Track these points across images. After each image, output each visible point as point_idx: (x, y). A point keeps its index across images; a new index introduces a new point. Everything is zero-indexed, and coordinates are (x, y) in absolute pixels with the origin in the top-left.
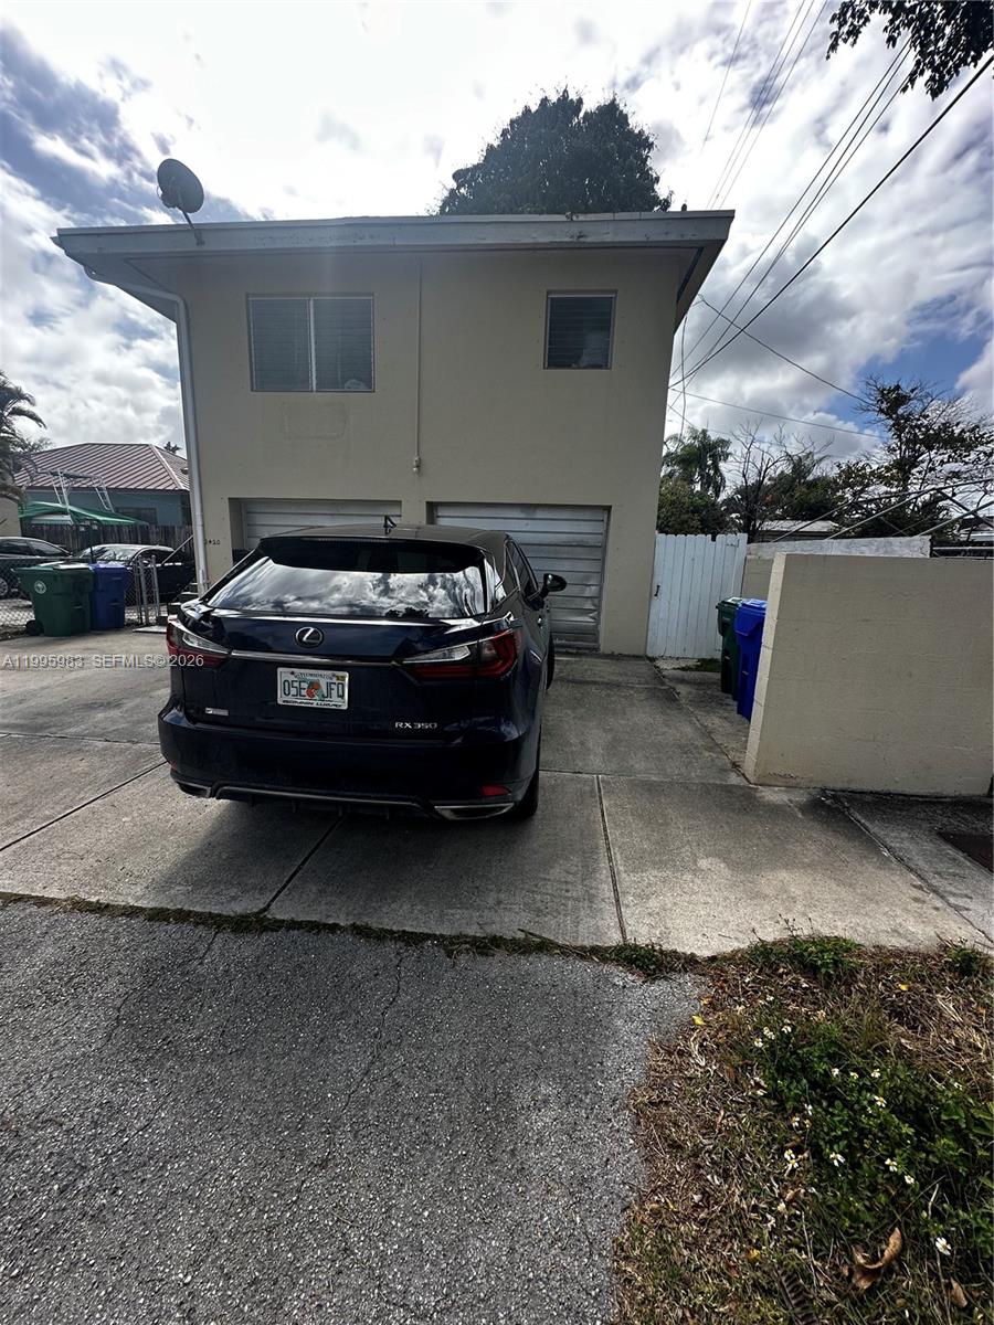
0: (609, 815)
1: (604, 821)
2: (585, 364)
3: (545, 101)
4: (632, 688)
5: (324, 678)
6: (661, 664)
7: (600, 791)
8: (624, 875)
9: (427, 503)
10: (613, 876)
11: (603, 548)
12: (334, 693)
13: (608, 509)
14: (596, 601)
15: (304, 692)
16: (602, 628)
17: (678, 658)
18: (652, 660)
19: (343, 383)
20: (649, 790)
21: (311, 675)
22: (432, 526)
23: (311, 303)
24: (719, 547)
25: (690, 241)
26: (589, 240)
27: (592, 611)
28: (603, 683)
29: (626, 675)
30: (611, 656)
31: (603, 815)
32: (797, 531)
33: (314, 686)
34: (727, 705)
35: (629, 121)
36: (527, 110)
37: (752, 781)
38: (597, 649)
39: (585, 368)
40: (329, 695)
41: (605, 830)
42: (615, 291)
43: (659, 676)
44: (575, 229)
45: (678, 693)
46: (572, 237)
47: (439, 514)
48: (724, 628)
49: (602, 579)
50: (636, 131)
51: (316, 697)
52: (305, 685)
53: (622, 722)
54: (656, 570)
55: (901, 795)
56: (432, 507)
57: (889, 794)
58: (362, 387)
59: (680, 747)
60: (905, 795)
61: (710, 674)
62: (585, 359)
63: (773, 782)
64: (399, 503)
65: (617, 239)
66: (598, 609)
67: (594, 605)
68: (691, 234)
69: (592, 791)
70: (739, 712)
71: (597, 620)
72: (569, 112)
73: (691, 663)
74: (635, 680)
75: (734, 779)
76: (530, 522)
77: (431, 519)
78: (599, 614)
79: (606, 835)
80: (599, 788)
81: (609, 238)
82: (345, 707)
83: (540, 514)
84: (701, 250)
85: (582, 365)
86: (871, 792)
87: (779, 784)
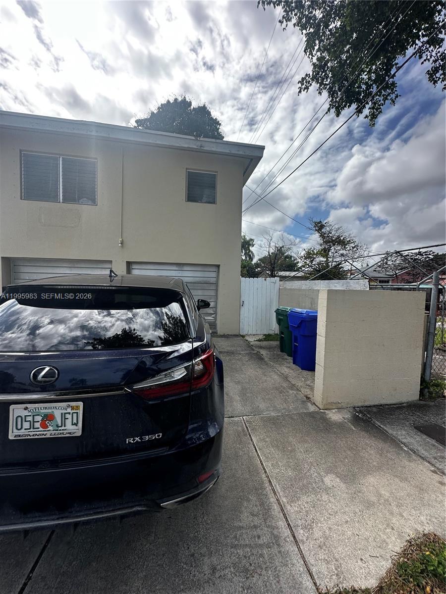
0: (260, 449)
1: (258, 455)
2: (205, 201)
3: (176, 100)
4: (240, 354)
5: (58, 410)
6: (247, 338)
7: (248, 430)
8: (289, 507)
9: (127, 262)
10: (282, 510)
11: (216, 284)
12: (69, 422)
13: (218, 266)
14: (214, 309)
15: (37, 425)
16: (218, 322)
17: (254, 335)
18: (243, 336)
19: (78, 200)
20: (274, 424)
21: (46, 408)
22: (129, 275)
23: (61, 159)
24: (268, 283)
25: (248, 155)
26: (205, 148)
27: (212, 314)
28: (225, 352)
29: (234, 346)
30: (224, 336)
31: (256, 451)
32: (294, 276)
33: (49, 417)
34: (287, 359)
35: (212, 114)
36: (168, 101)
37: (321, 408)
38: (216, 333)
39: (205, 203)
40: (64, 424)
41: (262, 464)
42: (217, 172)
43: (249, 346)
44: (199, 143)
45: (262, 355)
46: (197, 146)
47: (133, 268)
48: (279, 321)
49: (217, 299)
50: (214, 118)
51: (50, 428)
52: (39, 418)
53: (242, 376)
54: (242, 295)
55: (386, 405)
56: (129, 264)
57: (381, 405)
58: (90, 202)
59: (277, 389)
60: (388, 405)
61: (271, 342)
62: (205, 199)
63: (331, 407)
64: (111, 262)
65: (217, 150)
66: (216, 313)
67: (214, 311)
68: (248, 153)
69: (243, 430)
70: (294, 363)
71: (215, 318)
72: (187, 105)
73: (261, 337)
74: (239, 349)
75: (312, 409)
76: (180, 272)
77: (129, 271)
78: (216, 316)
79: (264, 469)
80: (247, 427)
81: (214, 149)
82: (79, 433)
83: (186, 268)
84: (252, 160)
85: (203, 201)
86: (374, 406)
87: (333, 408)
